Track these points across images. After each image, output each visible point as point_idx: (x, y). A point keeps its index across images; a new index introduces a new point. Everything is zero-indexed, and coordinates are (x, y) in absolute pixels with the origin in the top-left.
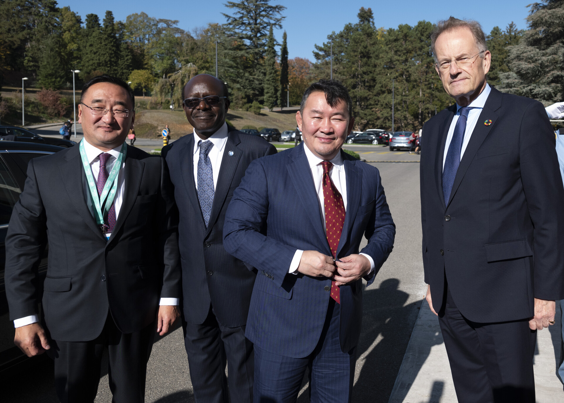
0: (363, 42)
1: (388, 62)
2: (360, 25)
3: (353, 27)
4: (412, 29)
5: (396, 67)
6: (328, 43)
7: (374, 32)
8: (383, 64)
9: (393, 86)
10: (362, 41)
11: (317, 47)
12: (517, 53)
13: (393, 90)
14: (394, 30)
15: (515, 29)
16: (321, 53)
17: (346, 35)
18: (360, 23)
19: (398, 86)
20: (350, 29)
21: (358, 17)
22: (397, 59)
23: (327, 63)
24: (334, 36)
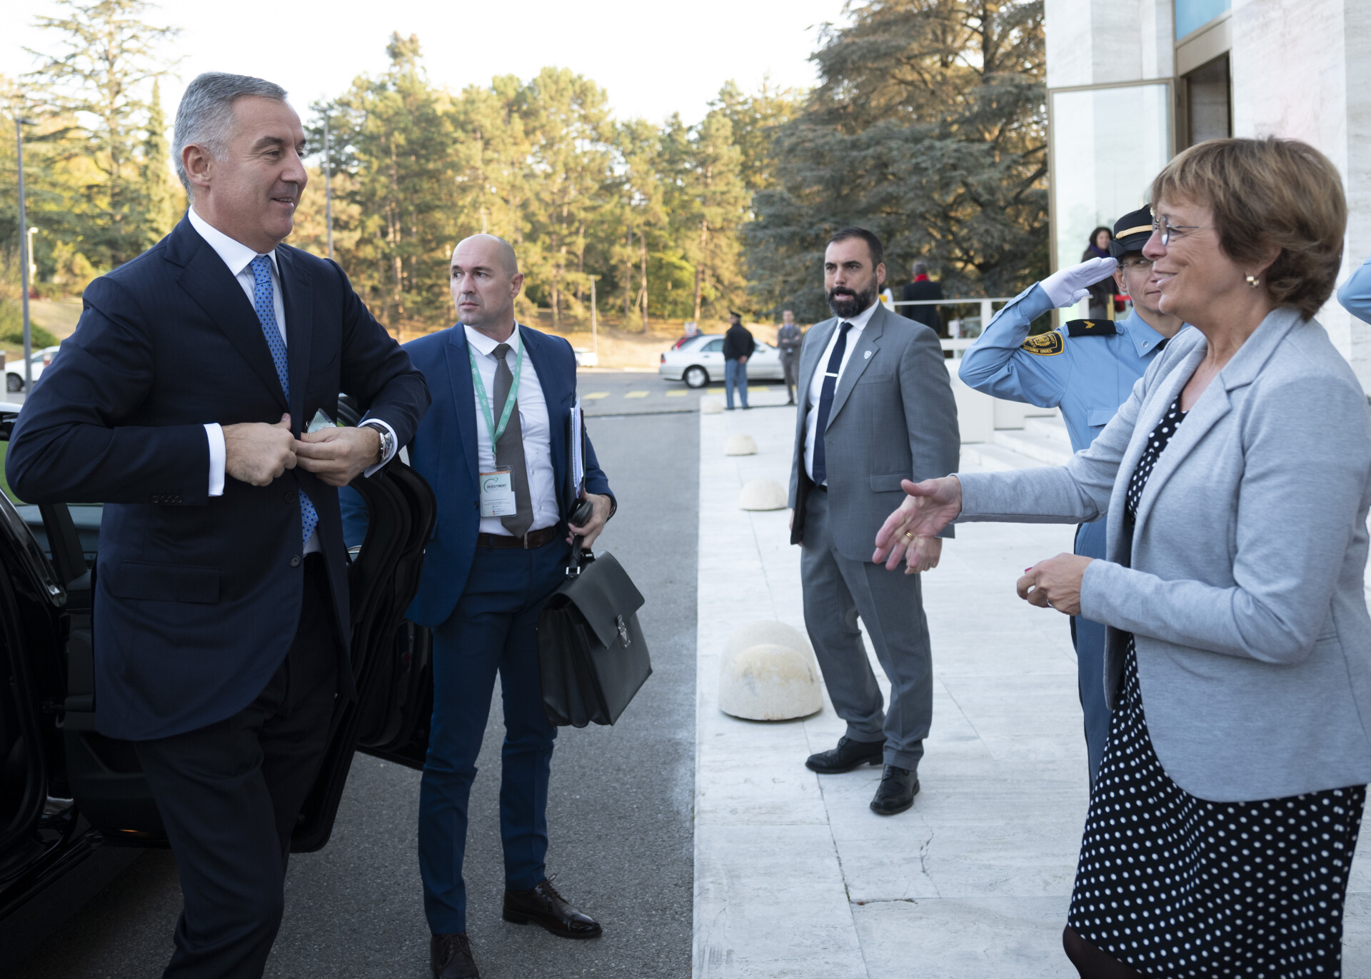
0: (401, 119)
2: (392, 75)
3: (373, 80)
4: (525, 85)
10: (398, 116)
14: (480, 87)
17: (356, 101)
18: (390, 69)
20: (366, 86)
21: (386, 53)
24: (324, 105)
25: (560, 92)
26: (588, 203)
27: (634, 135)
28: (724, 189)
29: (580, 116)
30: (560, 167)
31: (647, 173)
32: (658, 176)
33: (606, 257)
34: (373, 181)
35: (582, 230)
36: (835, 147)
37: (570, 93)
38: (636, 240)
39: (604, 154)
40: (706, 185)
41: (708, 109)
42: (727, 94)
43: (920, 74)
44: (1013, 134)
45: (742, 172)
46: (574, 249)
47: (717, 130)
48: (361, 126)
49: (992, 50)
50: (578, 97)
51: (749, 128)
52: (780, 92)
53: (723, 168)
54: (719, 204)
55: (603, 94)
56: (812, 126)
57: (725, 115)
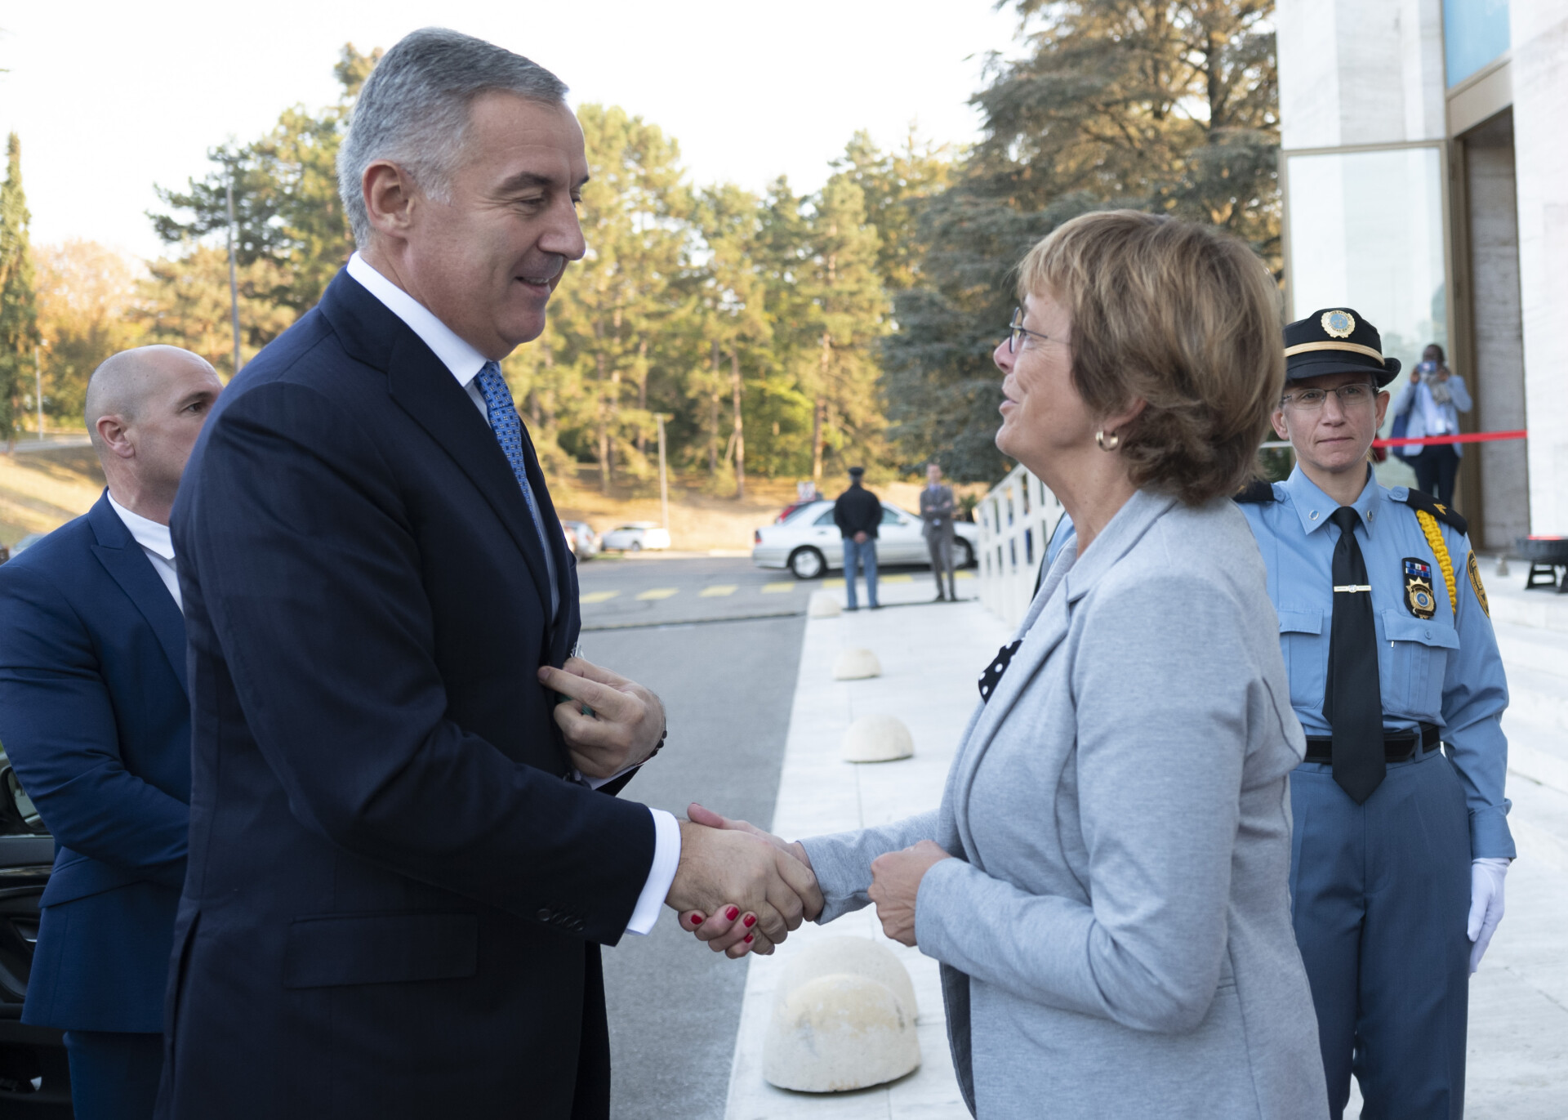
2: (343, 111)
3: (312, 117)
11: (161, 193)
16: (185, 217)
18: (341, 100)
20: (302, 125)
24: (233, 152)
25: (608, 141)
26: (653, 307)
27: (720, 210)
28: (854, 287)
29: (639, 178)
30: (608, 253)
31: (740, 263)
32: (757, 268)
33: (680, 387)
34: (315, 271)
35: (643, 348)
36: (1006, 229)
37: (622, 143)
38: (725, 363)
39: (674, 237)
40: (827, 282)
41: (830, 172)
42: (857, 150)
43: (1122, 128)
44: (1250, 215)
45: (879, 263)
46: (632, 375)
47: (843, 202)
48: (295, 185)
49: (1220, 97)
50: (635, 150)
51: (889, 200)
52: (933, 149)
53: (852, 258)
54: (847, 310)
55: (673, 146)
56: (972, 199)
57: (854, 181)
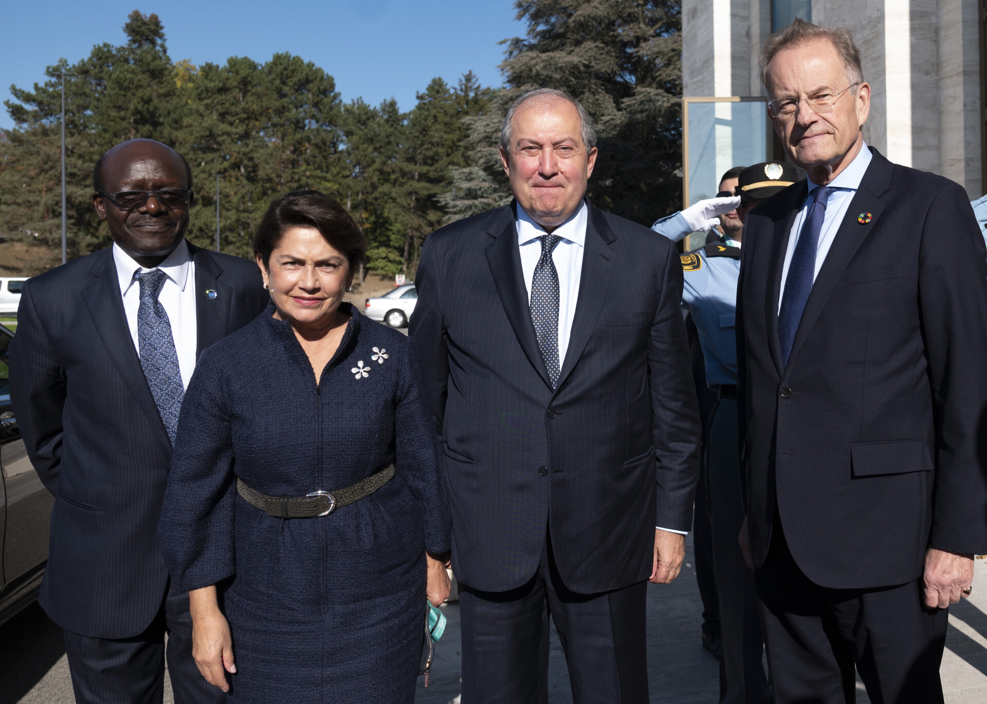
0: (140, 90)
1: (202, 137)
2: (132, 51)
3: (114, 52)
4: (260, 68)
5: (223, 147)
6: (46, 85)
7: (166, 69)
8: (191, 139)
9: (218, 189)
10: (138, 87)
11: (16, 92)
12: (485, 132)
13: (217, 198)
14: (218, 67)
15: (476, 86)
16: (28, 107)
17: (96, 71)
18: (130, 45)
19: (227, 190)
20: (107, 57)
21: (125, 31)
22: (224, 130)
23: (45, 132)
24: (63, 71)
29: (309, 99)
30: (289, 141)
31: (366, 150)
32: (375, 153)
38: (355, 207)
40: (416, 163)
42: (434, 91)
47: (426, 119)
48: (100, 93)
55: (331, 80)
